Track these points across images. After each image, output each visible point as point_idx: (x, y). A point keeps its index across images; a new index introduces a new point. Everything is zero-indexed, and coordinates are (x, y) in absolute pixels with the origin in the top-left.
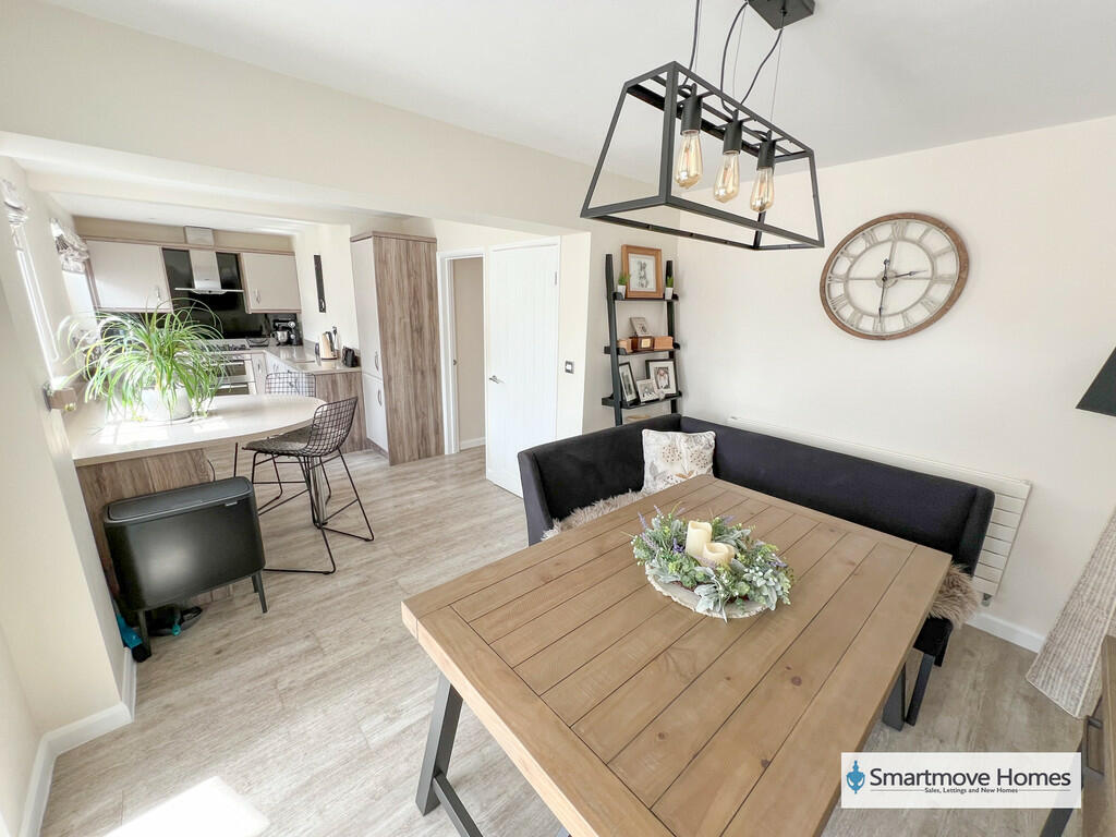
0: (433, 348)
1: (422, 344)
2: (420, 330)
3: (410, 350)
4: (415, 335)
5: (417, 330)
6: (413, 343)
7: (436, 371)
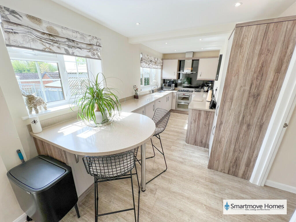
0: (265, 111)
1: (255, 106)
2: (256, 97)
3: (243, 109)
4: (251, 99)
5: (254, 96)
6: (247, 105)
7: (262, 127)
